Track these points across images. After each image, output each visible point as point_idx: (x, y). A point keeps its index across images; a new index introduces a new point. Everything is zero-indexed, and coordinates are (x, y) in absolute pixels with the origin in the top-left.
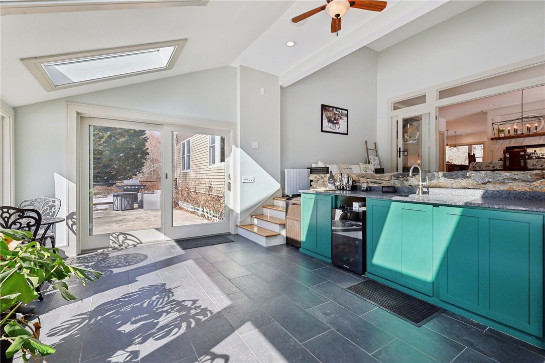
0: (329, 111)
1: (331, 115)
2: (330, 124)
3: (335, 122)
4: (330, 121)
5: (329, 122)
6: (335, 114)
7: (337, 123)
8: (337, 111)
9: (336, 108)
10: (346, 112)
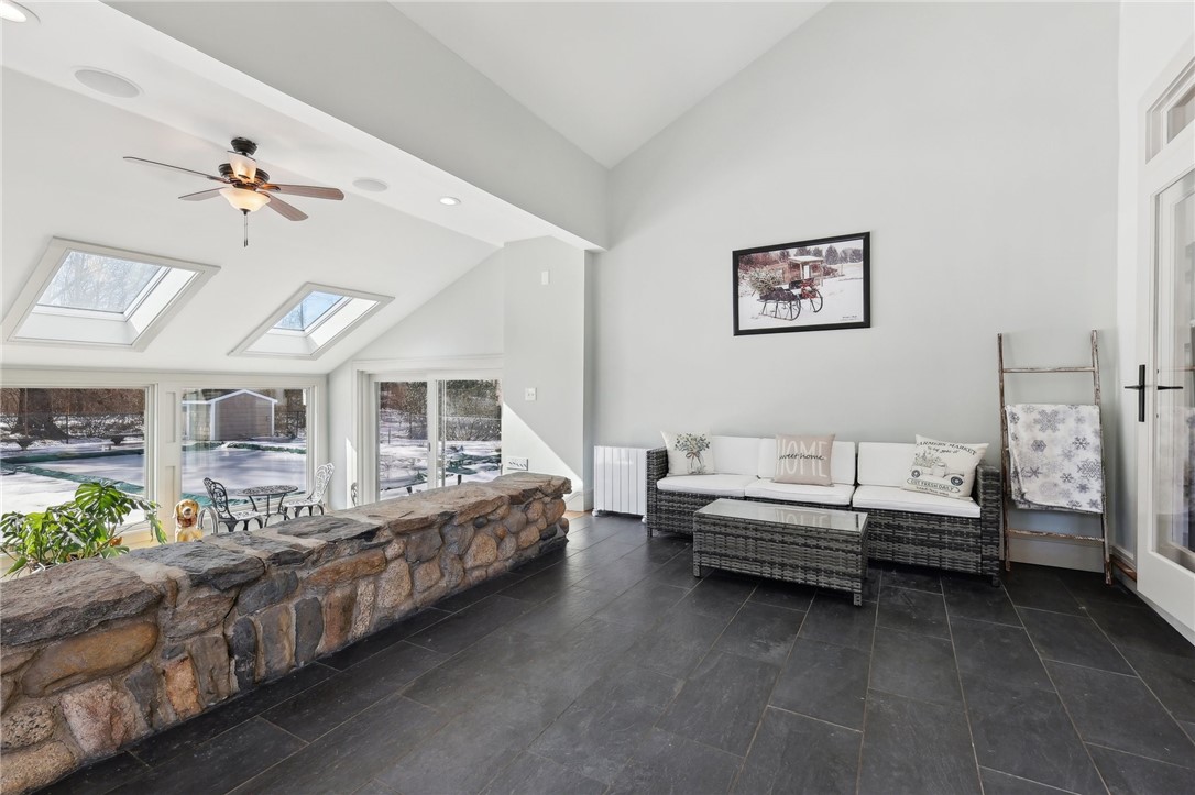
0: (765, 263)
1: (779, 274)
2: (771, 305)
3: (796, 292)
4: (770, 293)
5: (765, 298)
6: (795, 266)
7: (813, 294)
8: (808, 253)
9: (801, 245)
10: (859, 244)
